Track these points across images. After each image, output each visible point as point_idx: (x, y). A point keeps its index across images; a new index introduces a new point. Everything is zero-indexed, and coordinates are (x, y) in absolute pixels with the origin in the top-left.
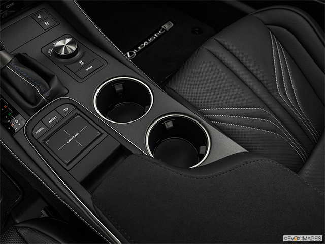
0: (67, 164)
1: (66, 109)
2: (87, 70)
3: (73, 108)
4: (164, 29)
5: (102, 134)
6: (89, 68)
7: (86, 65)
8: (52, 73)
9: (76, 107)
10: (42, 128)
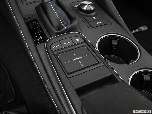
0: (69, 74)
1: (78, 40)
2: (97, 23)
3: (83, 41)
4: (140, 30)
5: (99, 63)
6: (99, 23)
7: (97, 21)
8: (75, 16)
9: (85, 41)
10: (58, 46)
